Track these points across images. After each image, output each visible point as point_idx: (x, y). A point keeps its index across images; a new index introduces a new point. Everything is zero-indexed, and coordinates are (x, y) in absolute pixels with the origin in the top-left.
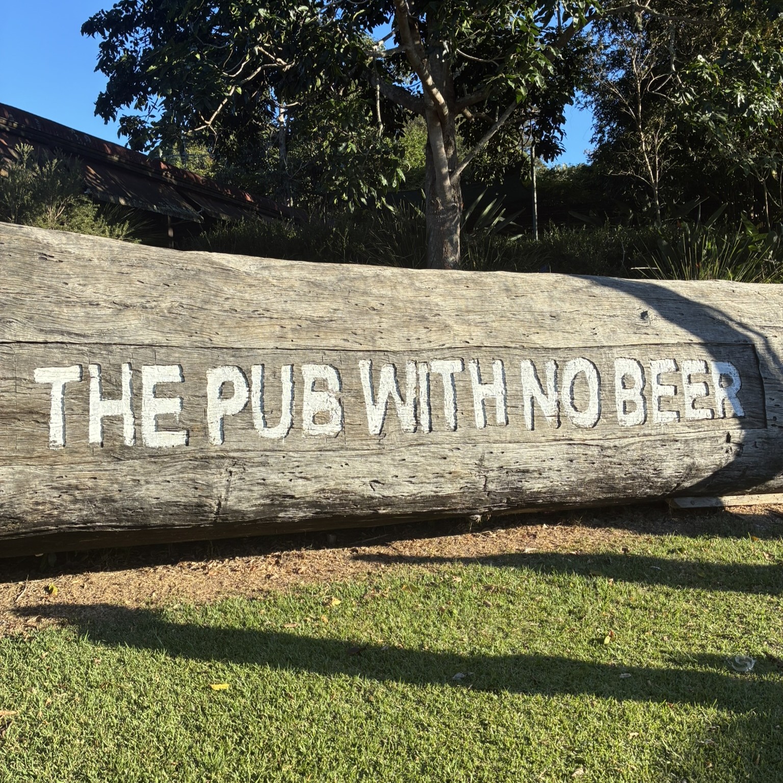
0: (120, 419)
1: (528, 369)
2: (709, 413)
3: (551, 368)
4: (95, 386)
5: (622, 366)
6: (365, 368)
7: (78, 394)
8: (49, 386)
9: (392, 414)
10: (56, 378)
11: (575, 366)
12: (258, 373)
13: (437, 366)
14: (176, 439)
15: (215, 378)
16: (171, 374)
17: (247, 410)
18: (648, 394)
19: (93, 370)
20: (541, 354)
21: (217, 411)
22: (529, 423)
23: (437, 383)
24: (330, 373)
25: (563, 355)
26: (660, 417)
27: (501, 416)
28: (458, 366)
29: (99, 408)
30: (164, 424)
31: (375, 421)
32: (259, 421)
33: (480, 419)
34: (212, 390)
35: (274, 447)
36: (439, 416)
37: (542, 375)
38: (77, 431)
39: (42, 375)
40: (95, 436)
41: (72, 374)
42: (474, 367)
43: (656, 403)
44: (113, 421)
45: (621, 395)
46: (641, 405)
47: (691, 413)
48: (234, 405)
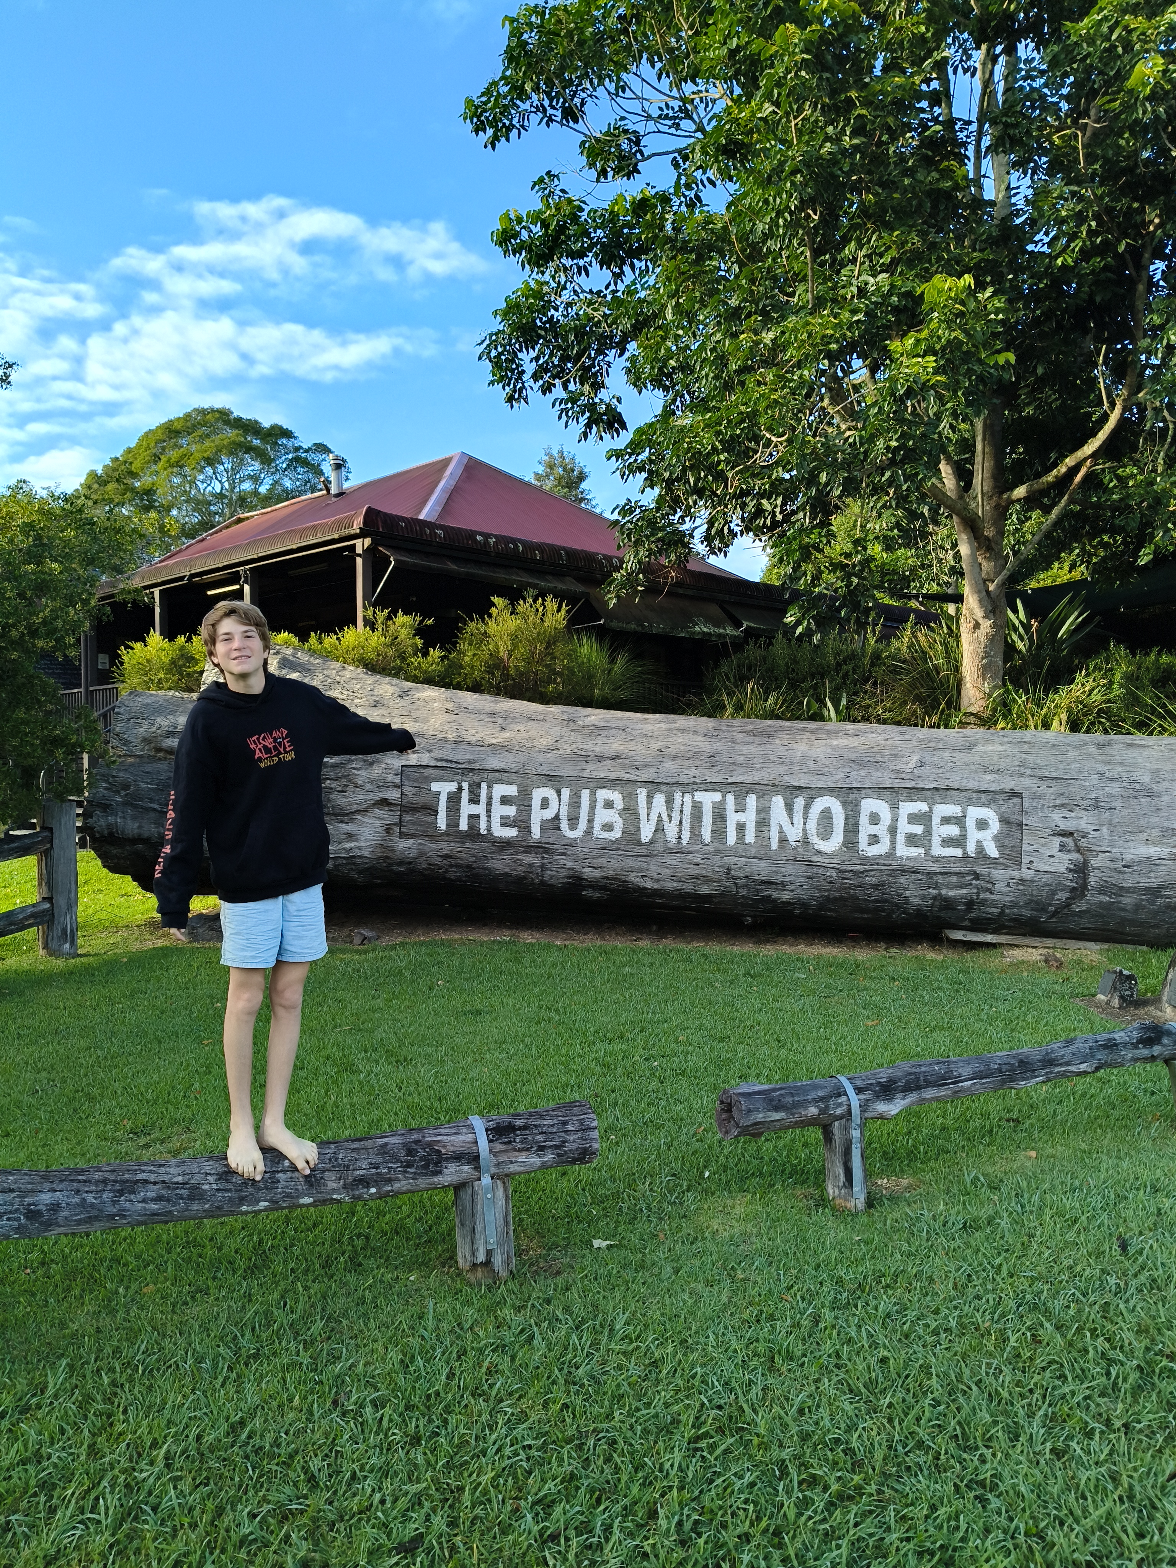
0: (478, 817)
1: (778, 802)
2: (958, 852)
3: (799, 802)
4: (465, 795)
5: (869, 805)
6: (642, 794)
7: (454, 799)
8: (439, 793)
9: (659, 828)
10: (443, 788)
11: (822, 803)
12: (566, 793)
13: (699, 796)
14: (511, 833)
15: (538, 795)
16: (512, 790)
17: (557, 817)
18: (893, 830)
19: (465, 785)
20: (791, 791)
21: (538, 816)
22: (774, 845)
23: (697, 808)
24: (616, 796)
25: (811, 793)
26: (904, 851)
27: (750, 838)
28: (717, 797)
29: (466, 809)
30: (506, 822)
31: (646, 833)
32: (564, 825)
33: (732, 838)
34: (536, 803)
35: (572, 843)
36: (696, 833)
37: (789, 808)
38: (453, 822)
39: (435, 786)
40: (464, 826)
41: (453, 787)
42: (730, 799)
43: (901, 838)
44: (473, 818)
45: (865, 829)
46: (886, 840)
47: (938, 850)
48: (549, 814)
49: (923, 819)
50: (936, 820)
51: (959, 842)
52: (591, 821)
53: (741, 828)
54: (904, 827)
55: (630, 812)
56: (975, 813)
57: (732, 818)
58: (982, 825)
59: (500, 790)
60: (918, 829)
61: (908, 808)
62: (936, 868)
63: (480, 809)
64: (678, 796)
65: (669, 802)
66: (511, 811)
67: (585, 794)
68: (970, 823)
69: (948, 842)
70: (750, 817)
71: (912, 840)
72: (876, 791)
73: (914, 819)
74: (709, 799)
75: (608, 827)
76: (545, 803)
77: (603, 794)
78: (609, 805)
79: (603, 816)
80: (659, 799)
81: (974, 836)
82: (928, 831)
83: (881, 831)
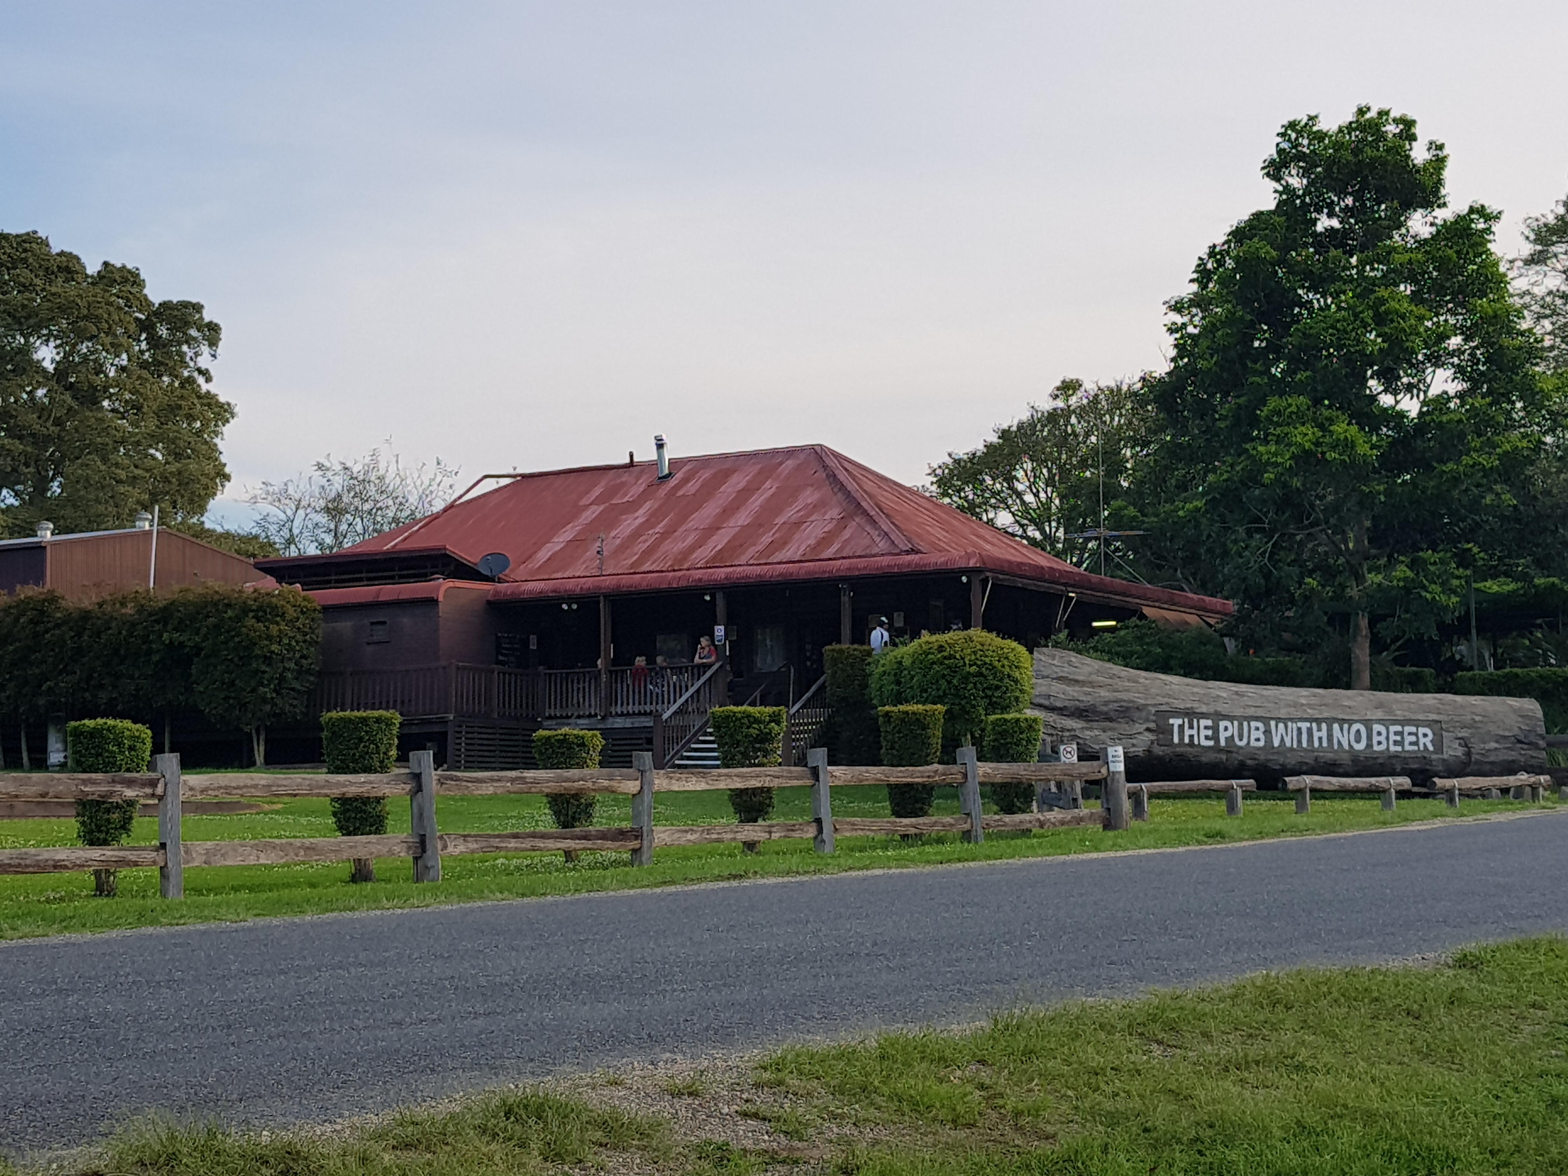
0: (1193, 736)
1: (1336, 726)
2: (1416, 748)
3: (1346, 726)
4: (1186, 725)
5: (1377, 727)
6: (1273, 723)
7: (1181, 727)
8: (1174, 725)
9: (1282, 739)
10: (1176, 722)
11: (1356, 727)
12: (1236, 723)
13: (1299, 724)
14: (1211, 743)
15: (1222, 724)
16: (1209, 723)
17: (1233, 735)
18: (1387, 738)
19: (1186, 720)
20: (1341, 722)
21: (1223, 736)
22: (1336, 747)
23: (1299, 729)
24: (1260, 725)
25: (1351, 722)
26: (1393, 748)
27: (1325, 744)
28: (1308, 724)
29: (1188, 732)
30: (1207, 738)
31: (1276, 743)
32: (1236, 739)
33: (1316, 744)
34: (1221, 728)
35: (1241, 748)
36: (1300, 742)
37: (1342, 730)
38: (1181, 738)
39: (1171, 721)
40: (1187, 740)
41: (1180, 721)
42: (1314, 725)
43: (1391, 742)
44: (1191, 737)
45: (1376, 738)
46: (1384, 742)
47: (1408, 748)
48: (1228, 734)
49: (1401, 733)
50: (1406, 734)
51: (1416, 743)
52: (1249, 737)
53: (1320, 739)
54: (1393, 738)
55: (1267, 732)
56: (1422, 730)
57: (1316, 735)
58: (1425, 735)
59: (1204, 722)
60: (1398, 738)
61: (1394, 728)
62: (1407, 755)
63: (1194, 732)
64: (1289, 724)
65: (1286, 727)
66: (1210, 733)
67: (1245, 724)
68: (1420, 735)
69: (1411, 744)
70: (1324, 733)
71: (1396, 743)
72: (1379, 721)
73: (1396, 733)
74: (1304, 726)
75: (1258, 740)
76: (1226, 729)
77: (1254, 724)
78: (1257, 729)
79: (1254, 735)
80: (1281, 726)
81: (1422, 740)
82: (1403, 738)
83: (1382, 738)
